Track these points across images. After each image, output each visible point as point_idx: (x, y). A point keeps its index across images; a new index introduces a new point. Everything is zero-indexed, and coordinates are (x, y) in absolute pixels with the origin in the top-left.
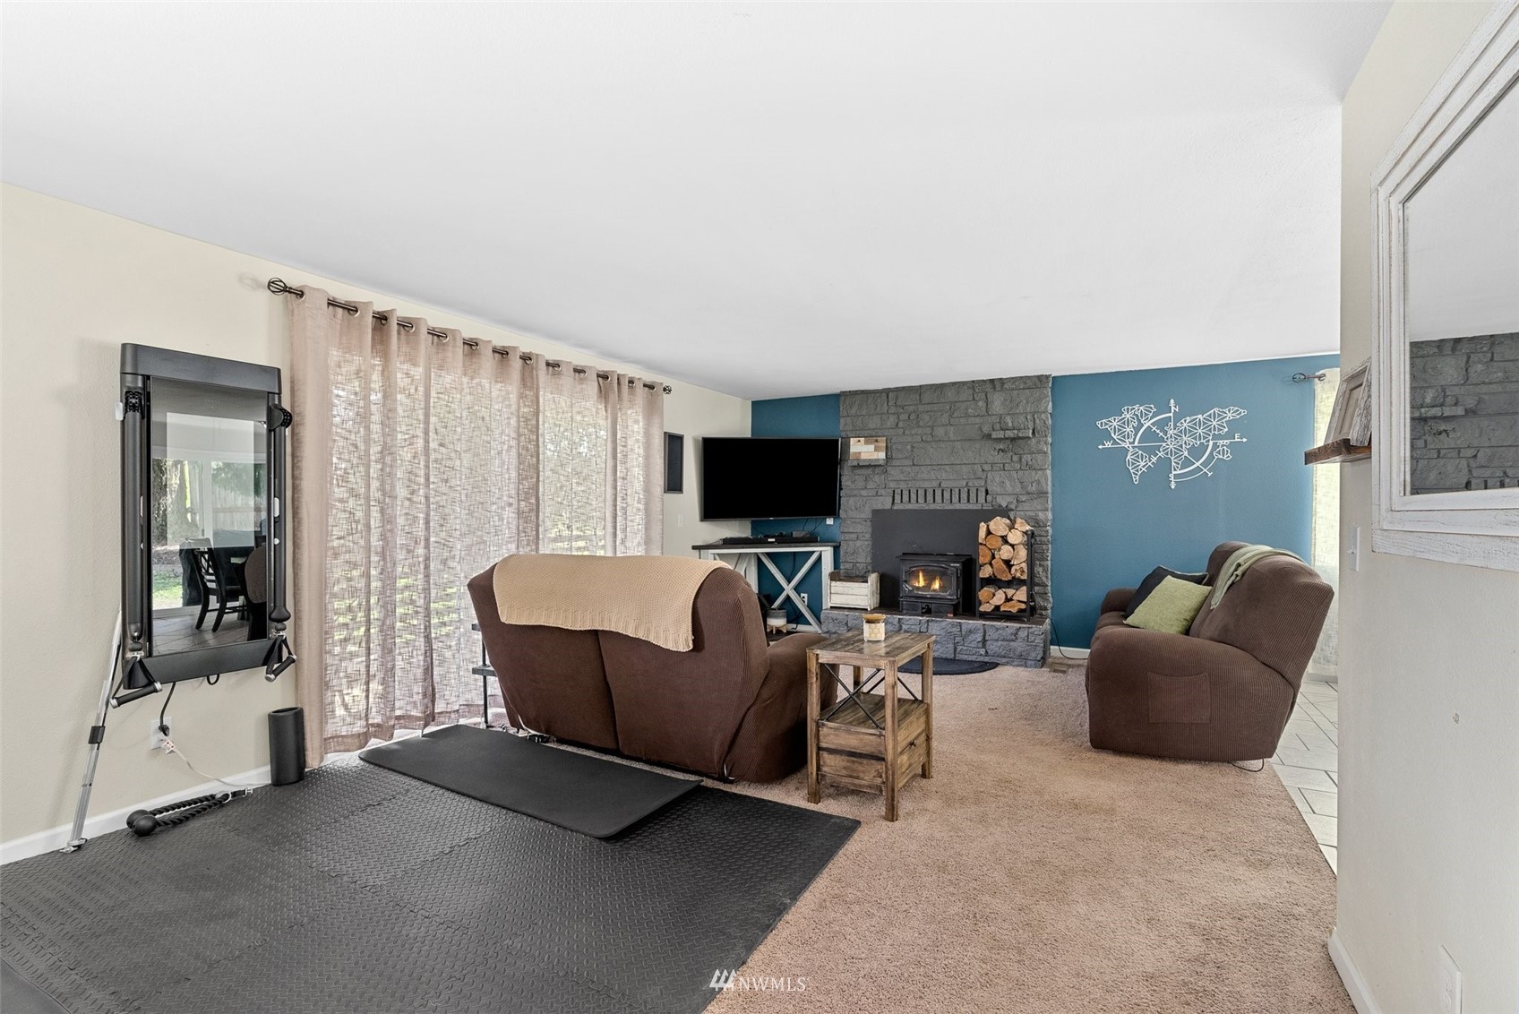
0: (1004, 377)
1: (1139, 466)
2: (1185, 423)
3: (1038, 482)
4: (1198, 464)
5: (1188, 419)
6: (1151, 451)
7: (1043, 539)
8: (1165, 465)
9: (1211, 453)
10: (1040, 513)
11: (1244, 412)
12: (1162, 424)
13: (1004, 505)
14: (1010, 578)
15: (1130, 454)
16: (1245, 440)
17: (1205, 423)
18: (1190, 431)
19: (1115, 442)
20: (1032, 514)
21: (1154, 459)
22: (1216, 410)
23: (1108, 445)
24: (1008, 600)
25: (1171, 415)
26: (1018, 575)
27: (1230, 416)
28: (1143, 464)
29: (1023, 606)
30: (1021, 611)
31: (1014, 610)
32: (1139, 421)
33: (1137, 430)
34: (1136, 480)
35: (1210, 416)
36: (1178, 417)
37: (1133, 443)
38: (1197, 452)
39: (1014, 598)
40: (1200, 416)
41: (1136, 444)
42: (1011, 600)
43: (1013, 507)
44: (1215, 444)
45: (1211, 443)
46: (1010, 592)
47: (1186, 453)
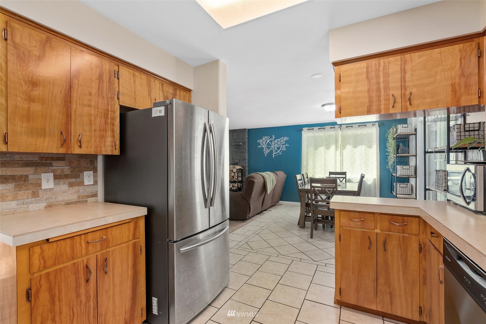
0: (236, 129)
1: (266, 152)
2: (276, 141)
3: (244, 156)
4: (279, 151)
5: (277, 140)
6: (269, 148)
7: (245, 171)
8: (272, 151)
9: (281, 149)
10: (244, 164)
11: (288, 138)
12: (271, 141)
13: (236, 162)
14: (233, 181)
15: (264, 149)
16: (288, 145)
17: (280, 141)
18: (277, 143)
19: (261, 146)
20: (242, 164)
21: (270, 150)
22: (282, 138)
23: (260, 146)
24: (233, 186)
25: (273, 139)
26: (235, 180)
27: (285, 139)
28: (267, 151)
29: (237, 188)
30: (236, 189)
31: (235, 189)
32: (266, 140)
33: (266, 143)
34: (266, 155)
35: (281, 139)
36: (275, 139)
37: (265, 146)
38: (278, 148)
39: (235, 186)
40: (279, 139)
41: (266, 146)
42: (234, 186)
43: (238, 162)
44: (282, 146)
45: (281, 146)
46: (234, 184)
47: (276, 149)
